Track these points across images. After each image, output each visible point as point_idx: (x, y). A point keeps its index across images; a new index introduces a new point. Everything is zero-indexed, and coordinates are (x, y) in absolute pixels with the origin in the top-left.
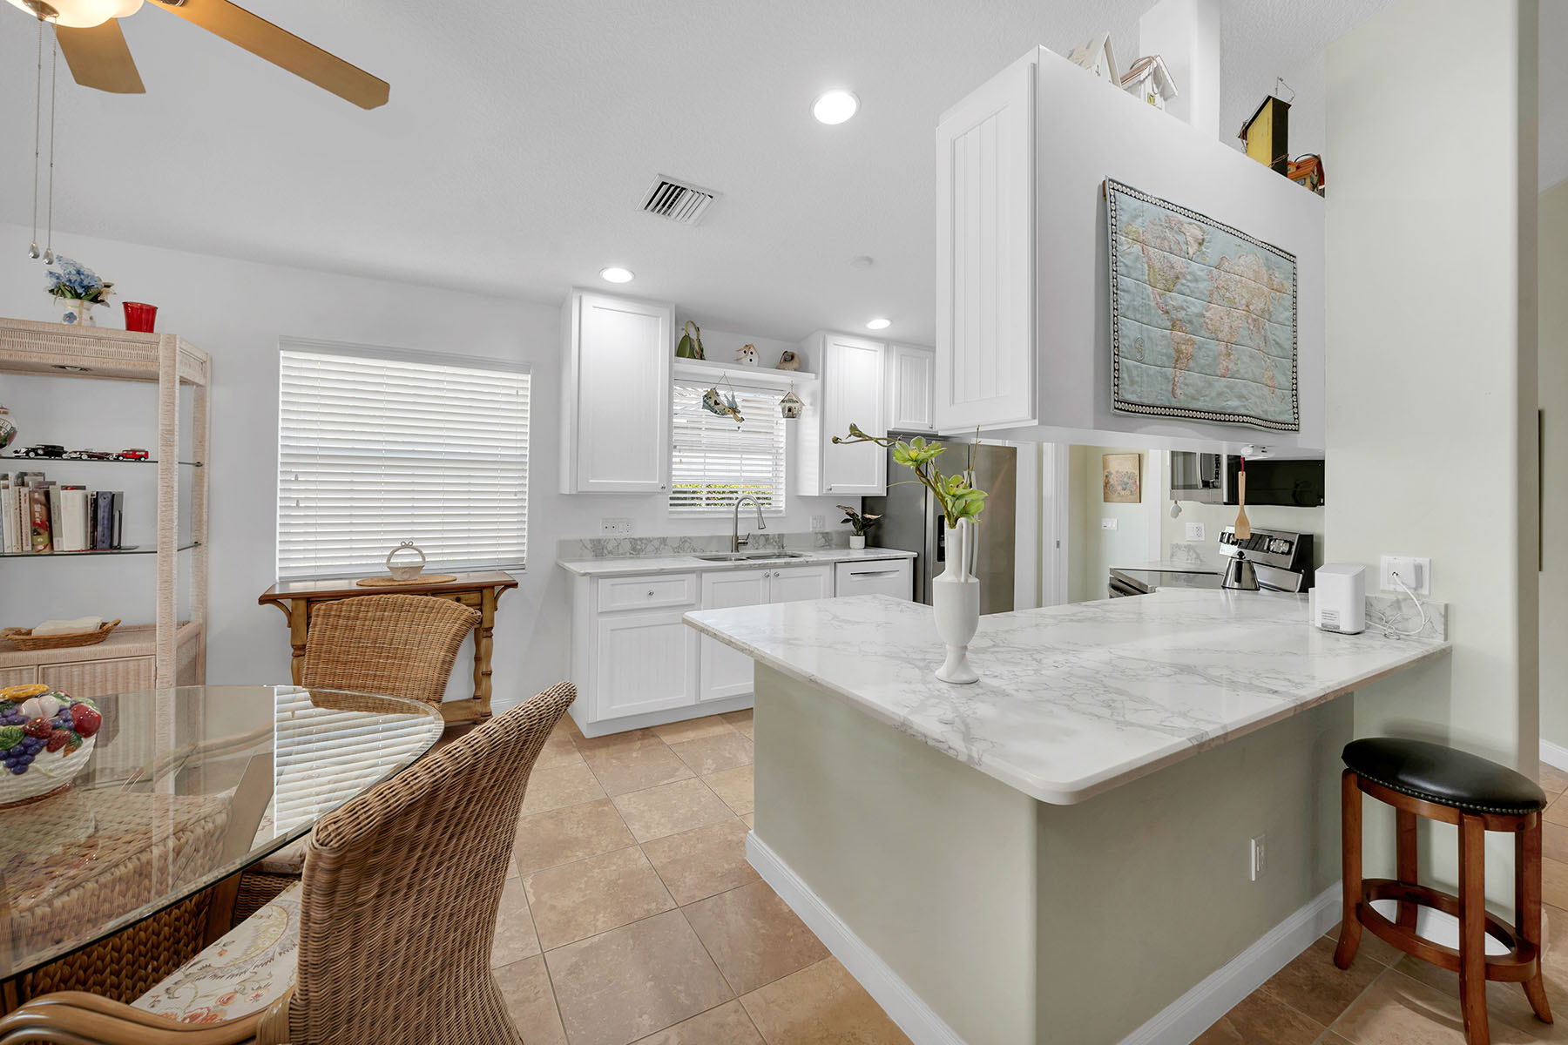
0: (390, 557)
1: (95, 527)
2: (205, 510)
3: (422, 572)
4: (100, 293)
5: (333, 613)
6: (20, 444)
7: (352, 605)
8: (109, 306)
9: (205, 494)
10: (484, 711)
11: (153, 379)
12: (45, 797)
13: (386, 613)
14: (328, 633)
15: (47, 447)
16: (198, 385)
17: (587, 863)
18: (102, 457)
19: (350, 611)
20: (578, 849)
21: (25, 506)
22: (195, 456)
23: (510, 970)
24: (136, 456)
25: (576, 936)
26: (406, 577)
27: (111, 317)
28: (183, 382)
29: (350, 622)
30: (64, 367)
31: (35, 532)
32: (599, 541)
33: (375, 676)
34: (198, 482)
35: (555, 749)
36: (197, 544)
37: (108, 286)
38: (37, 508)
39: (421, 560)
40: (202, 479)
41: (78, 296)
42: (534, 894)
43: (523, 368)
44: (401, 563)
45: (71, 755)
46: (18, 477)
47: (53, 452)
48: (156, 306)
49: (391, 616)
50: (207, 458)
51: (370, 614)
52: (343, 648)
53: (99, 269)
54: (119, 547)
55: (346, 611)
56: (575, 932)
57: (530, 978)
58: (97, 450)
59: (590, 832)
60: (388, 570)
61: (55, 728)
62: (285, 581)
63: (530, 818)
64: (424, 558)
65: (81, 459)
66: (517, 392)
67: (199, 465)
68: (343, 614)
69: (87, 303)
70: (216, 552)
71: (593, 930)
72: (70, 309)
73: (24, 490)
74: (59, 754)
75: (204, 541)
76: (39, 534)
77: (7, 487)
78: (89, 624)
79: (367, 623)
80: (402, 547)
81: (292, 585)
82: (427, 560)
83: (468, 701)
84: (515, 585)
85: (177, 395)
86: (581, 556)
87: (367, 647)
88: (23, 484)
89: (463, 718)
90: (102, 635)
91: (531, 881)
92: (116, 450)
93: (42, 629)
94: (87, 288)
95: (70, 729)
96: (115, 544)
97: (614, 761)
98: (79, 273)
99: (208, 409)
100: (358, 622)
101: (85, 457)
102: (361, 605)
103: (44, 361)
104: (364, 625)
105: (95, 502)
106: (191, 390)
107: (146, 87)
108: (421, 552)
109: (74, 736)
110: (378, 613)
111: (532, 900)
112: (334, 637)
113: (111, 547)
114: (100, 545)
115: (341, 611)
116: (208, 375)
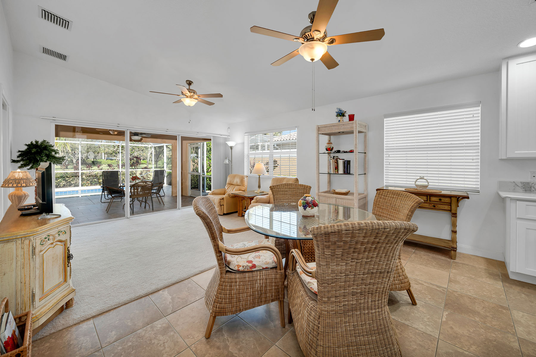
0: (415, 183)
1: (345, 169)
2: (367, 165)
3: (427, 188)
4: (344, 114)
5: (381, 194)
6: (334, 150)
7: (386, 192)
8: (346, 116)
9: (367, 161)
10: (453, 246)
11: (352, 132)
12: (309, 216)
13: (394, 196)
14: (379, 199)
15: (338, 150)
16: (365, 132)
17: (479, 325)
18: (346, 152)
19: (385, 194)
20: (477, 316)
21: (334, 163)
22: (364, 151)
23: (422, 334)
24: (351, 151)
25: (457, 344)
26: (421, 189)
27: (347, 118)
28: (359, 132)
29: (385, 197)
30: (340, 132)
31: (335, 169)
32: (528, 183)
33: (390, 215)
34: (365, 158)
35: (488, 275)
36: (365, 174)
37: (345, 112)
38: (336, 164)
39: (427, 184)
40: (366, 156)
41: (340, 116)
42: (446, 319)
43: (476, 105)
44: (420, 184)
45: (312, 209)
46: (333, 157)
47: (339, 152)
48: (354, 114)
49: (396, 197)
50: (367, 151)
51: (390, 195)
52: (382, 204)
53: (344, 109)
54: (350, 173)
55: (384, 193)
56: (457, 343)
57: (429, 342)
58: (345, 150)
59: (488, 314)
60: (415, 186)
61: (310, 203)
62: (387, 186)
63: (460, 293)
64: (428, 183)
65: (342, 153)
66: (473, 115)
67: (365, 153)
68: (383, 194)
69: (342, 117)
70: (370, 176)
71: (467, 349)
72: (340, 119)
73: (334, 160)
74: (310, 208)
75: (366, 173)
76: (336, 169)
77: (331, 159)
78: (344, 191)
79: (389, 198)
80: (420, 179)
81: (389, 187)
82: (429, 184)
83: (449, 241)
84: (468, 198)
85: (357, 135)
86: (514, 189)
87: (388, 205)
88: (334, 159)
89: (444, 246)
90: (346, 194)
91: (447, 314)
92: (348, 150)
93: (337, 191)
94: (342, 113)
95: (312, 204)
96: (349, 172)
97: (523, 295)
98: (340, 110)
99: (367, 138)
100: (387, 197)
101: (343, 152)
102: (388, 192)
103: (336, 131)
104: (388, 199)
105: (345, 162)
106: (362, 134)
107: (339, 63)
108: (427, 181)
109: (312, 206)
110: (392, 196)
111: (444, 319)
112: (380, 201)
113: (348, 173)
114: (345, 172)
115: (383, 193)
116: (367, 129)
